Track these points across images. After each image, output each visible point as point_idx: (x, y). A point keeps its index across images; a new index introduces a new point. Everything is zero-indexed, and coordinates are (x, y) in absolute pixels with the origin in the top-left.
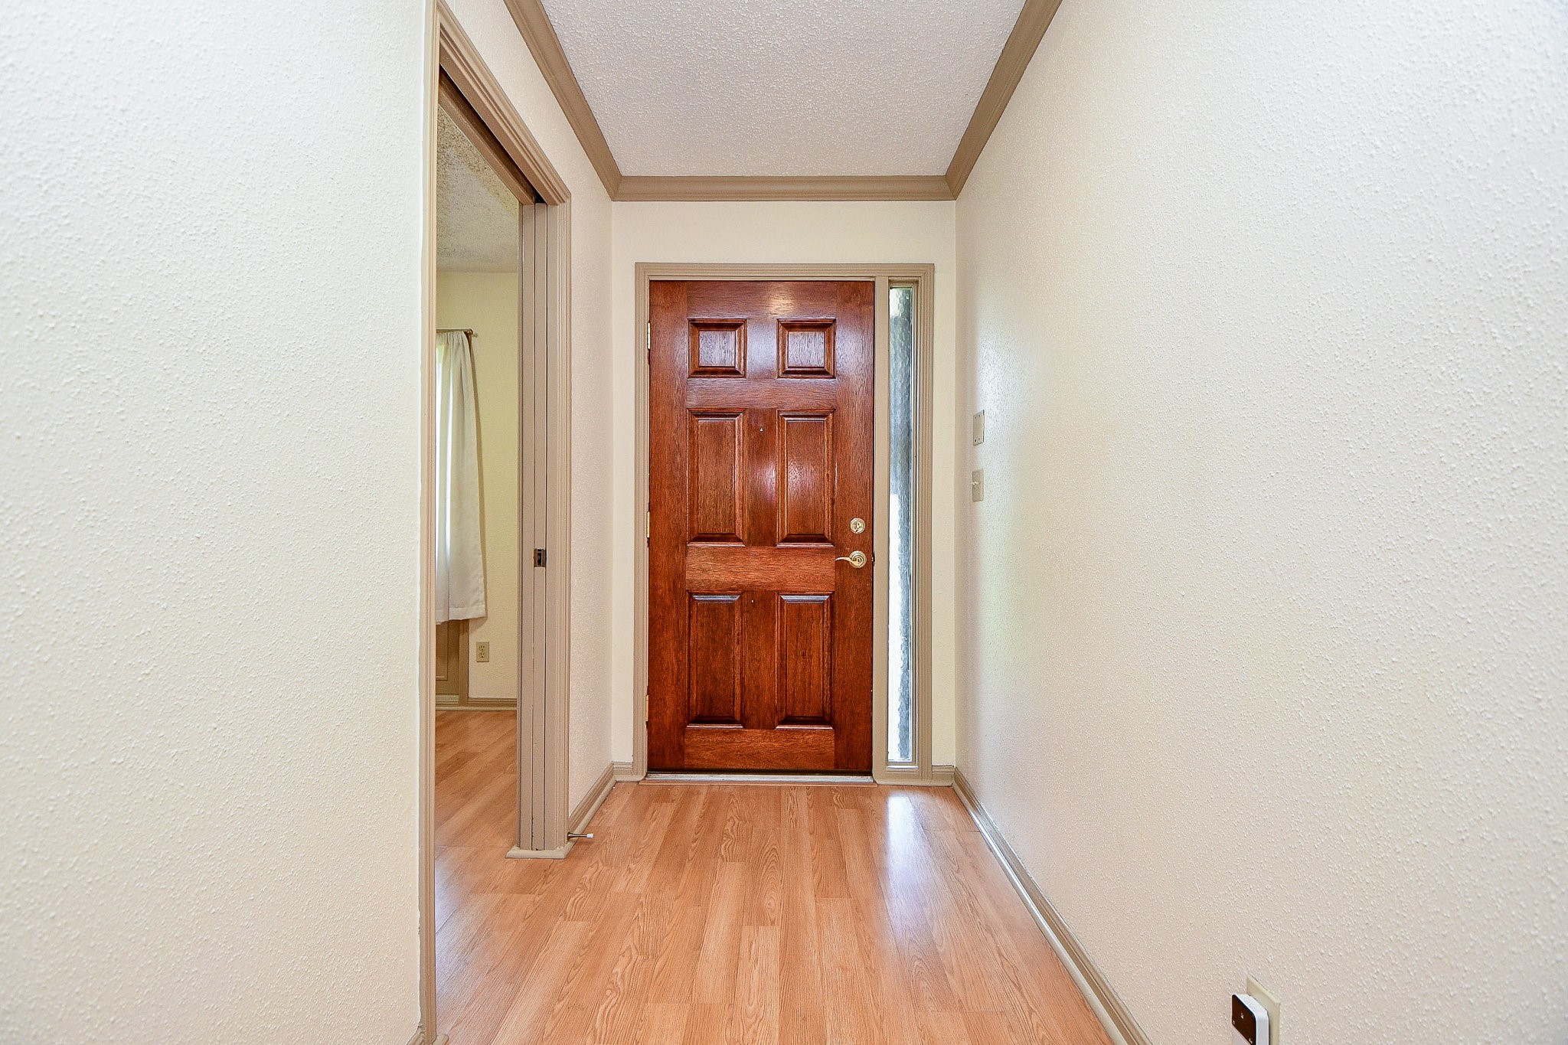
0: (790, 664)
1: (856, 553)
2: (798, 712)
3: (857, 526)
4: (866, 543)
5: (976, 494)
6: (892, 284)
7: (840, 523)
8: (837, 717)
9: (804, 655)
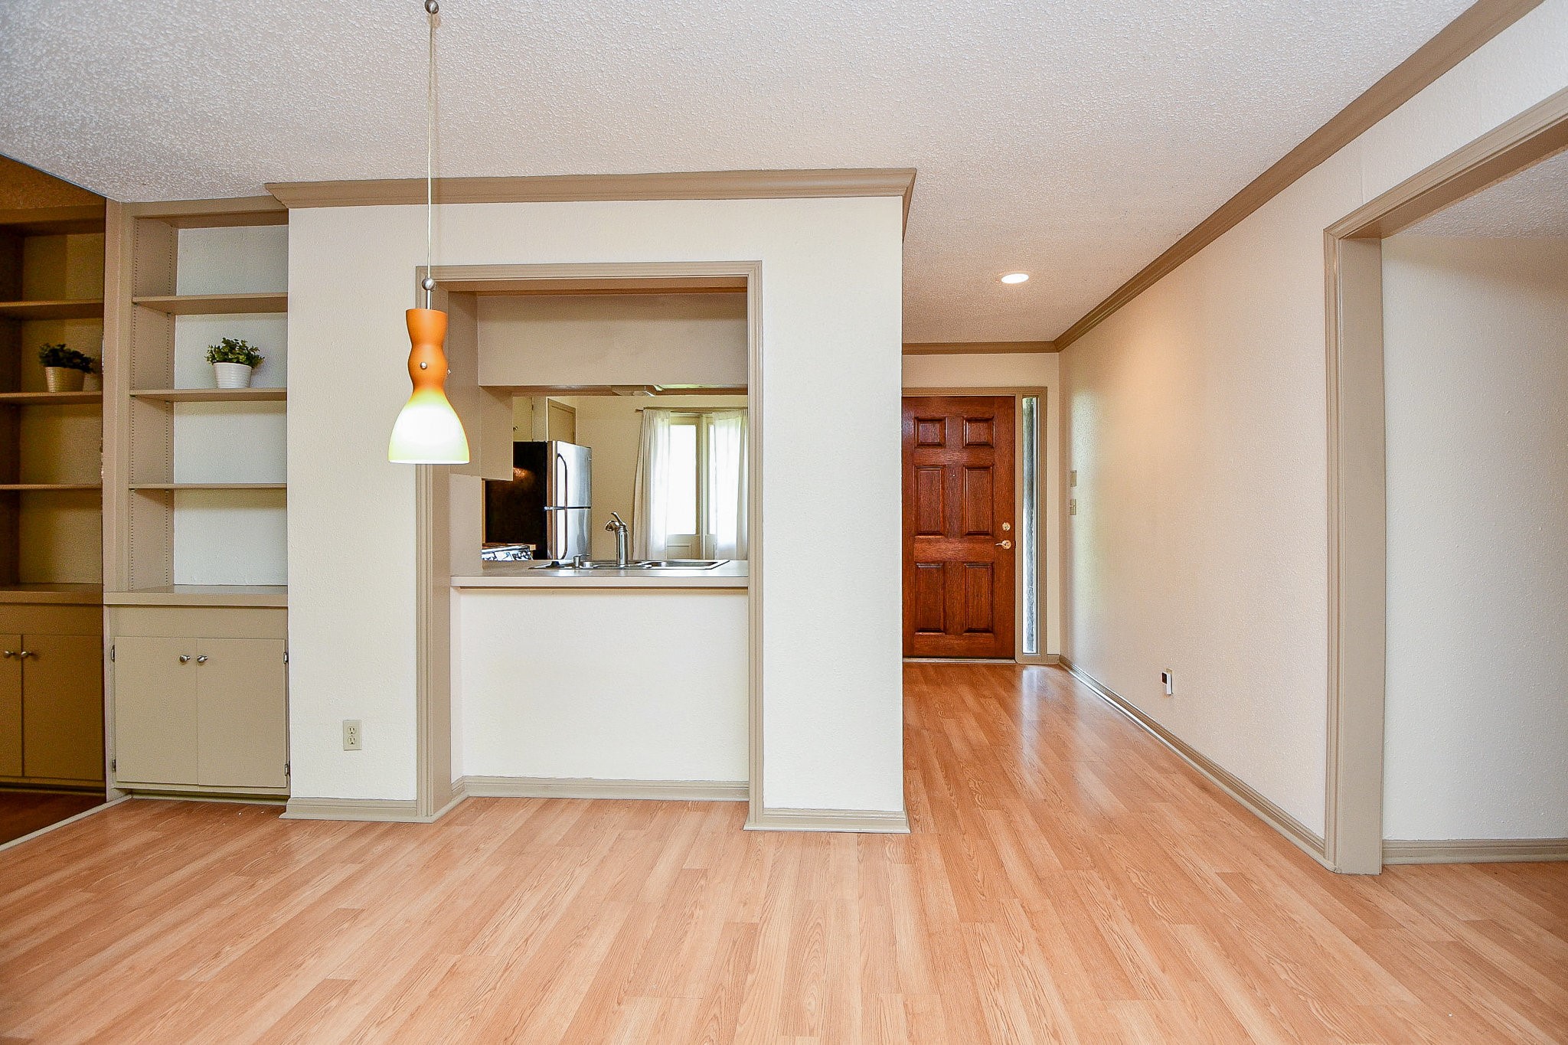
0: (971, 601)
1: (1004, 542)
2: (974, 626)
3: (1006, 526)
4: (1011, 536)
5: (1072, 512)
6: (1024, 397)
7: (996, 525)
8: (995, 628)
9: (977, 596)
